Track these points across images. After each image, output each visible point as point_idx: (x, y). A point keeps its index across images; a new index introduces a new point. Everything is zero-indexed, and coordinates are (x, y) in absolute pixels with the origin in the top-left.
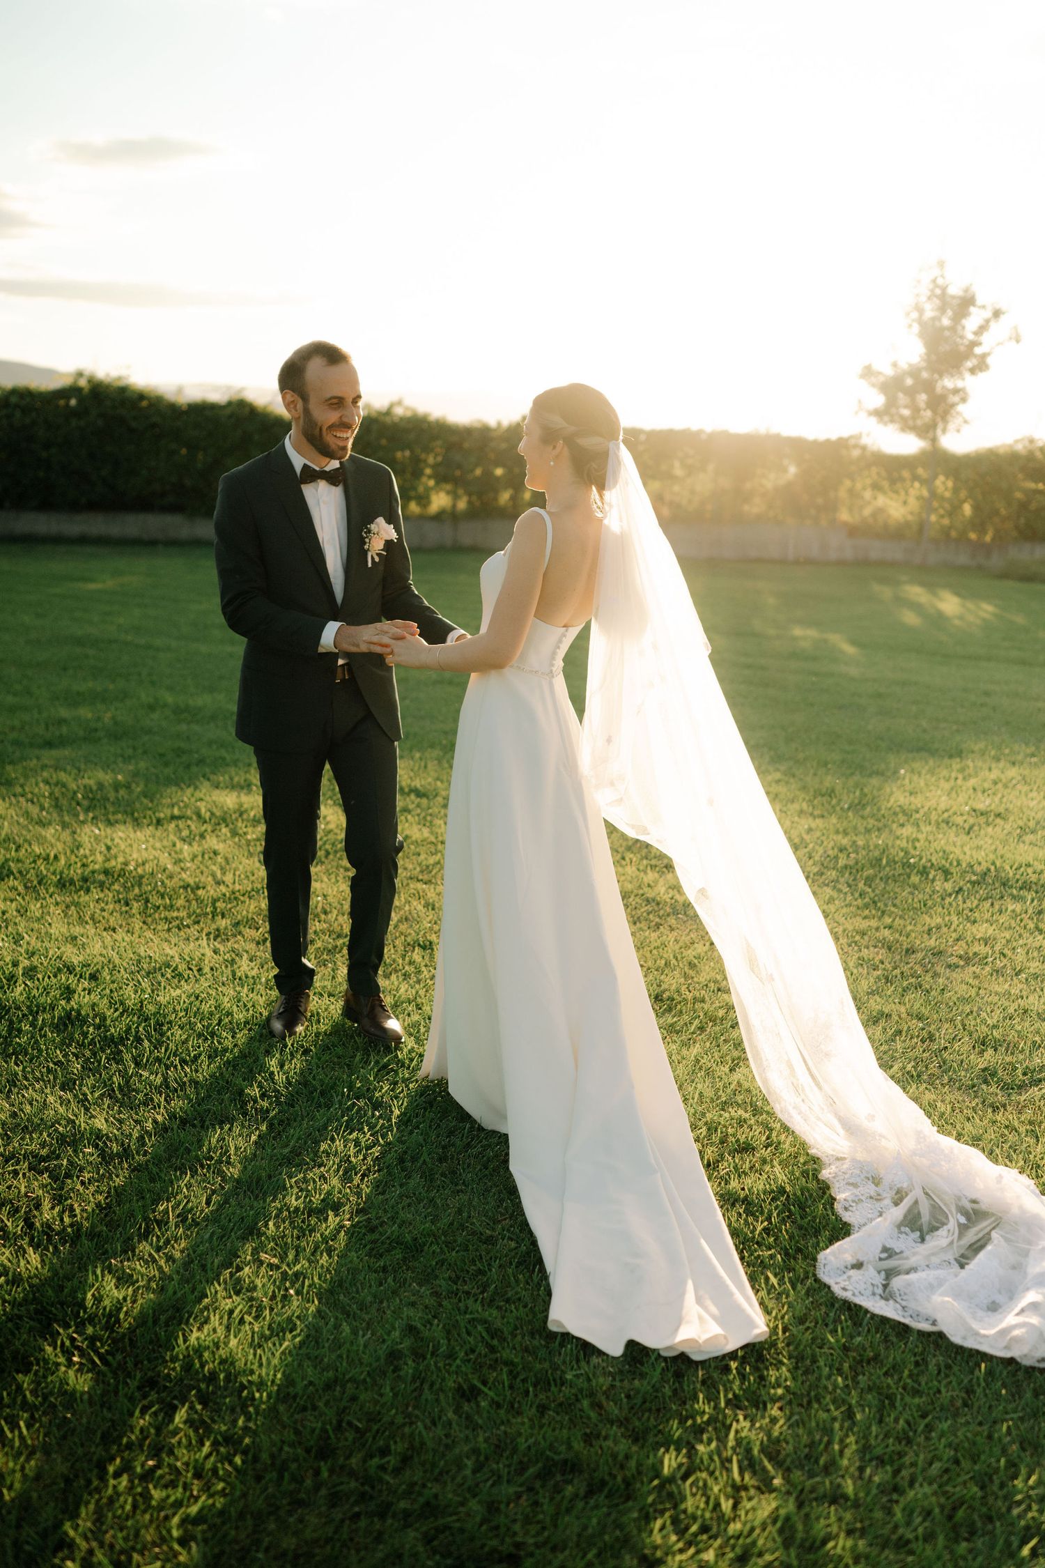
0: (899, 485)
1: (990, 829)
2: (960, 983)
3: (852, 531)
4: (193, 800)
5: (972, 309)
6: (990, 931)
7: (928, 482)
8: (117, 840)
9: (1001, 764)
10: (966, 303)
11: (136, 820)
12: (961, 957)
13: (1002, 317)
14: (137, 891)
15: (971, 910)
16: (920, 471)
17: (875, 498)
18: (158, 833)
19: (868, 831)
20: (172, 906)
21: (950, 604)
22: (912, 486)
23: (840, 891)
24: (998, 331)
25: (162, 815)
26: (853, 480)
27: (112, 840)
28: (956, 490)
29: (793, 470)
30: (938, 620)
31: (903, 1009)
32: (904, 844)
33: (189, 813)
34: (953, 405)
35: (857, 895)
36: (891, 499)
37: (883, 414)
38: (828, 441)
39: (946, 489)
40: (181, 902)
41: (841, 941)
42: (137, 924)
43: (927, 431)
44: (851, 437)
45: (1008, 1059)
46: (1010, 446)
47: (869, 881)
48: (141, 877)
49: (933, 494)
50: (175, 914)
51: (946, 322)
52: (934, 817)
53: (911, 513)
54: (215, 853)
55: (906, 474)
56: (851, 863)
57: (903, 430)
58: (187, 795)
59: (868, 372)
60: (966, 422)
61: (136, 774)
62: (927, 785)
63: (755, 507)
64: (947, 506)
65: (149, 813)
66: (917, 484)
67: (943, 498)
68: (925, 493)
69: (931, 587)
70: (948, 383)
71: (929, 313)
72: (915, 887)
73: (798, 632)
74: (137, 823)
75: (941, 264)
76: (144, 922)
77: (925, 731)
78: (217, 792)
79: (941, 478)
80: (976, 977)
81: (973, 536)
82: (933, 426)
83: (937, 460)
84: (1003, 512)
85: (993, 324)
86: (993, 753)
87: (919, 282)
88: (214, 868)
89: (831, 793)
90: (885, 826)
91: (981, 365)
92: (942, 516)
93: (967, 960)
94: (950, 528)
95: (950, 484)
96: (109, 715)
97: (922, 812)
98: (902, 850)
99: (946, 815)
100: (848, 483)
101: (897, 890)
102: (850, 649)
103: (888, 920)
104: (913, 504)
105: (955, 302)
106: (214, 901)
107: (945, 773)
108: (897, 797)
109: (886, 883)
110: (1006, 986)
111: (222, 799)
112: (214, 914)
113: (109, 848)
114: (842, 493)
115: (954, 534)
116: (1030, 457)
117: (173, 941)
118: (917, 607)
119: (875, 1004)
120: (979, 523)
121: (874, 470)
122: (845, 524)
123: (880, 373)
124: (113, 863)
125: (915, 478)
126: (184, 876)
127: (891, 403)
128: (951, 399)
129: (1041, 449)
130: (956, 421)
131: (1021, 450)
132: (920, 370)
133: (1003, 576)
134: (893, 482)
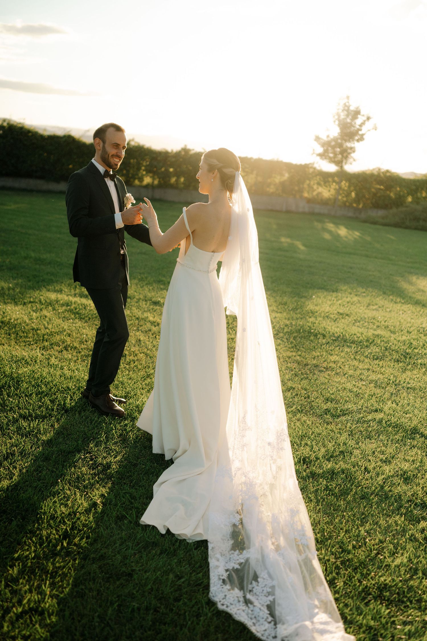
0: (327, 184)
1: (343, 320)
2: (323, 378)
3: (309, 201)
4: (39, 295)
5: (359, 116)
6: (337, 359)
7: (338, 183)
8: (7, 310)
9: (352, 296)
10: (357, 113)
11: (16, 302)
12: (324, 368)
13: (370, 120)
14: (14, 330)
15: (331, 350)
16: (336, 179)
17: (318, 188)
18: (24, 308)
19: (297, 319)
20: (27, 336)
21: (343, 231)
22: (332, 184)
23: (283, 341)
24: (368, 125)
25: (26, 301)
26: (310, 181)
27: (6, 310)
28: (349, 187)
29: (287, 175)
30: (337, 237)
31: (300, 387)
32: (310, 324)
33: (37, 300)
34: (349, 153)
35: (289, 343)
36: (324, 189)
37: (323, 156)
38: (301, 165)
39: (345, 186)
40: (31, 335)
41: (281, 360)
42: (13, 343)
43: (339, 163)
44: (310, 164)
45: (335, 406)
46: (371, 171)
47: (295, 338)
48: (16, 325)
49: (340, 188)
50: (28, 340)
51: (349, 120)
52: (323, 315)
53: (332, 195)
54: (46, 317)
55: (330, 179)
56: (289, 330)
57: (330, 162)
58: (36, 294)
59: (317, 139)
60: (354, 160)
61: (17, 284)
62: (322, 302)
63: (271, 189)
64: (346, 193)
65: (21, 300)
66: (334, 184)
67: (344, 190)
68: (337, 187)
69: (336, 224)
70: (349, 145)
71: (342, 116)
72: (312, 341)
73: (283, 239)
74: (16, 304)
75: (348, 97)
76: (16, 342)
77: (325, 281)
78: (49, 293)
79: (344, 182)
80: (329, 375)
81: (355, 205)
82: (342, 161)
83: (342, 175)
84: (367, 196)
85: (367, 123)
86: (349, 291)
87: (339, 104)
88: (45, 322)
89: (285, 304)
90: (304, 317)
91: (361, 139)
92: (343, 197)
93: (327, 369)
94: (346, 201)
95: (347, 184)
96: (8, 260)
97: (318, 312)
98: (309, 326)
99: (327, 314)
100: (308, 182)
101: (305, 342)
102: (302, 248)
103: (299, 353)
104: (333, 192)
105: (353, 113)
106: (44, 335)
107: (330, 298)
108: (310, 306)
109: (301, 339)
110: (340, 379)
111: (50, 296)
112: (43, 340)
113: (4, 313)
114: (305, 186)
115: (347, 204)
116: (379, 175)
117: (26, 349)
118: (330, 232)
119: (290, 384)
120: (357, 200)
121: (318, 177)
122: (306, 198)
123: (322, 139)
124: (5, 319)
125: (334, 181)
126: (33, 325)
127: (326, 151)
128: (349, 151)
129: (383, 173)
130: (351, 160)
131: (375, 173)
132: (337, 139)
133: (365, 221)
134: (325, 182)
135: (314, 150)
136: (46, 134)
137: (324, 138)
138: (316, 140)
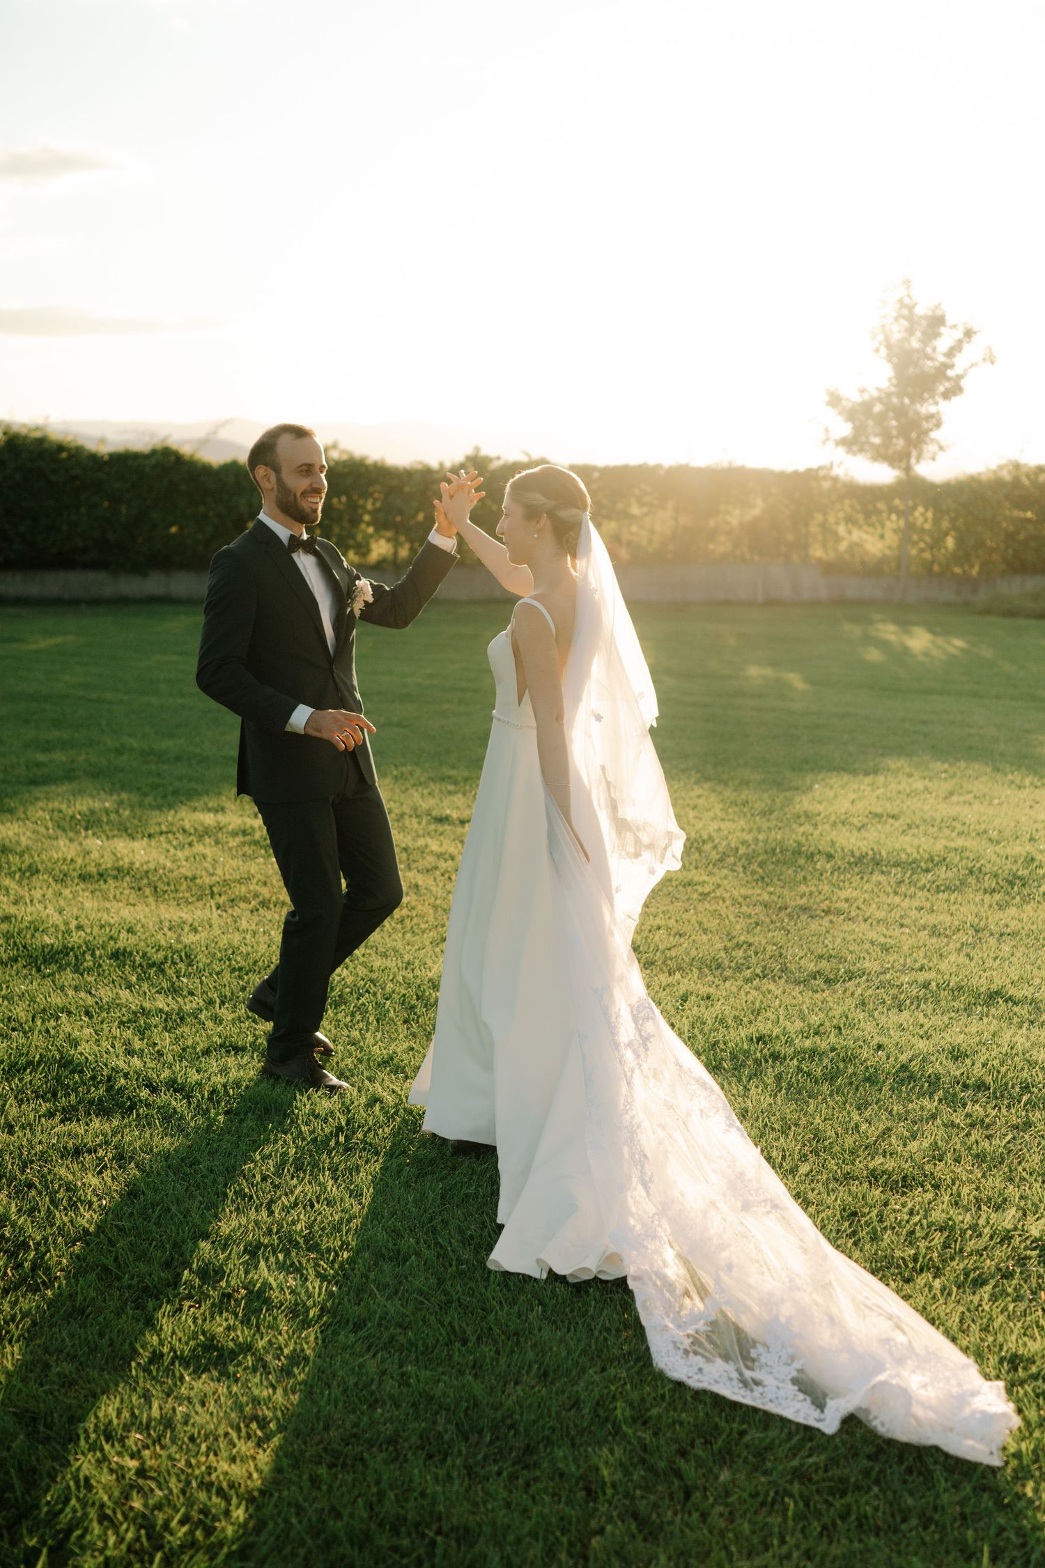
0: (874, 519)
3: (828, 568)
5: (942, 329)
7: (906, 514)
10: (936, 322)
13: (975, 339)
16: (897, 502)
17: (850, 533)
21: (920, 641)
22: (889, 519)
24: (971, 352)
26: (825, 514)
28: (936, 521)
29: (759, 505)
30: (904, 656)
32: (799, 838)
34: (926, 432)
36: (867, 532)
37: (852, 444)
38: (796, 473)
39: (926, 521)
43: (900, 459)
44: (820, 468)
46: (995, 472)
49: (911, 526)
51: (915, 343)
52: (832, 818)
53: (890, 548)
55: (881, 505)
57: (875, 459)
59: (835, 400)
60: (941, 448)
62: (835, 795)
63: (721, 546)
64: (928, 539)
66: (894, 517)
67: (923, 531)
68: (902, 523)
69: (903, 624)
70: (922, 408)
71: (897, 333)
73: (752, 671)
75: (908, 283)
79: (921, 509)
81: (957, 570)
82: (907, 455)
83: (913, 490)
84: (989, 543)
85: (966, 347)
86: (908, 770)
87: (885, 303)
91: (955, 390)
92: (922, 550)
94: (933, 562)
95: (930, 515)
97: (823, 815)
98: (796, 842)
99: (843, 817)
100: (819, 517)
102: (803, 686)
104: (892, 539)
105: (924, 323)
107: (855, 786)
108: (805, 805)
114: (814, 528)
115: (936, 568)
116: (1016, 483)
118: (884, 645)
120: (963, 555)
121: (847, 502)
122: (820, 561)
123: (847, 399)
125: (892, 510)
127: (859, 431)
128: (925, 425)
129: (1028, 476)
130: (931, 448)
131: (1006, 476)
132: (889, 395)
133: (986, 611)
134: (868, 515)
135: (827, 430)
136: (105, 450)
137: (853, 396)
138: (829, 404)
